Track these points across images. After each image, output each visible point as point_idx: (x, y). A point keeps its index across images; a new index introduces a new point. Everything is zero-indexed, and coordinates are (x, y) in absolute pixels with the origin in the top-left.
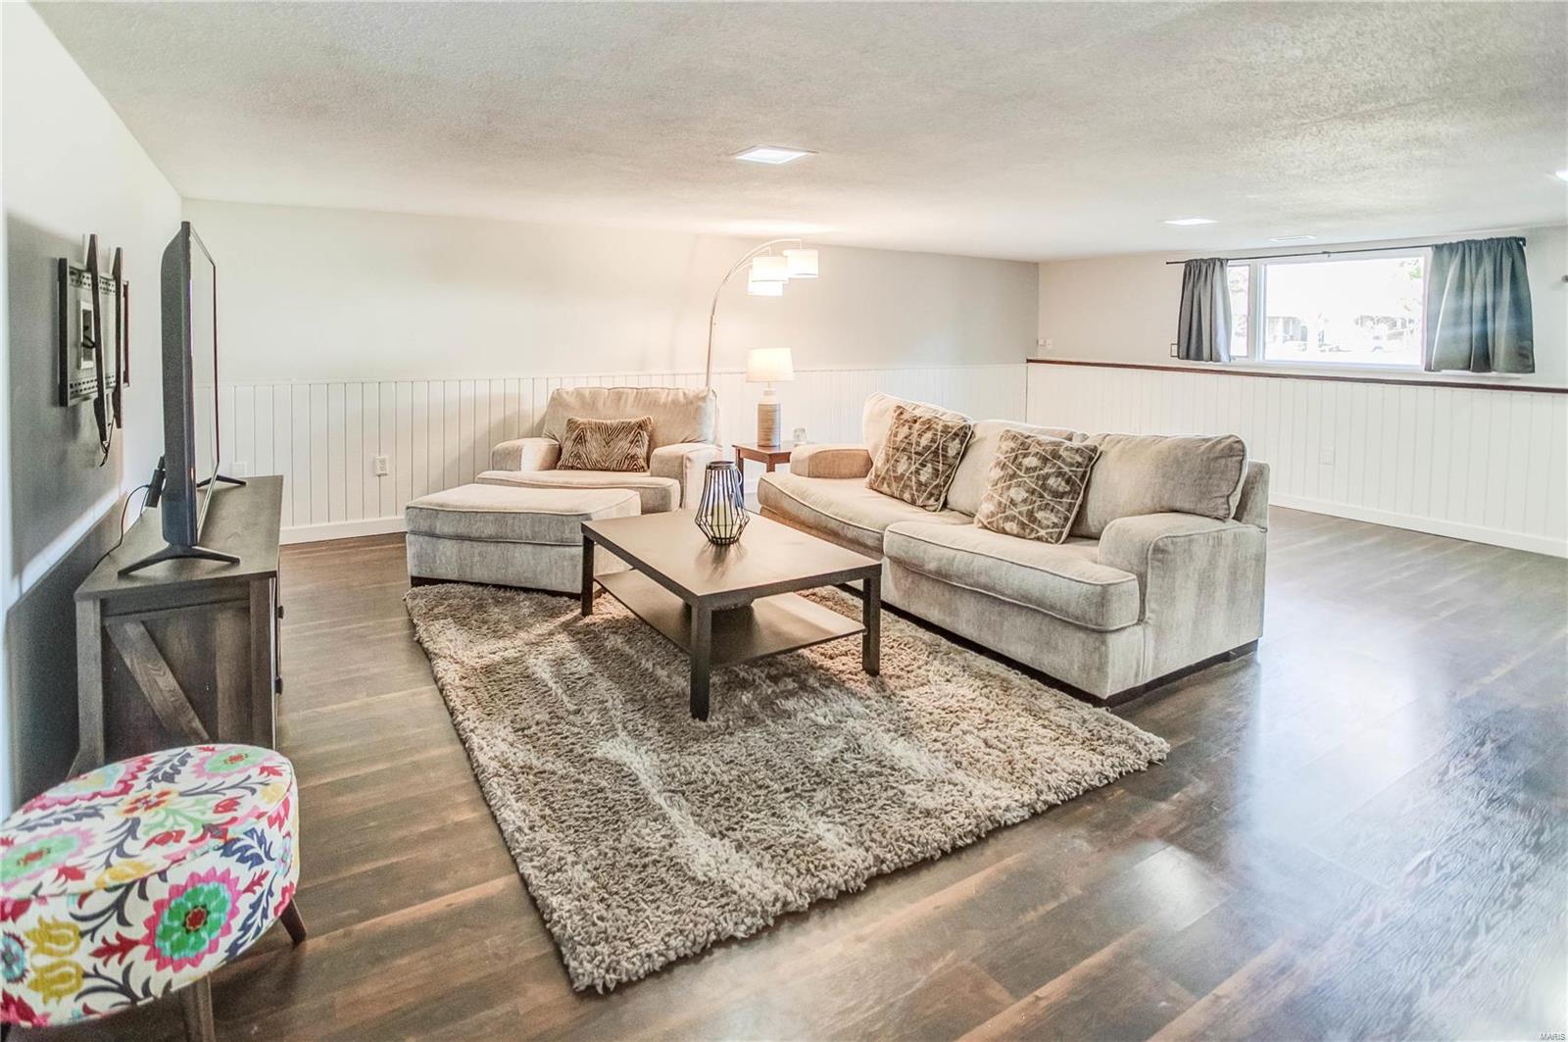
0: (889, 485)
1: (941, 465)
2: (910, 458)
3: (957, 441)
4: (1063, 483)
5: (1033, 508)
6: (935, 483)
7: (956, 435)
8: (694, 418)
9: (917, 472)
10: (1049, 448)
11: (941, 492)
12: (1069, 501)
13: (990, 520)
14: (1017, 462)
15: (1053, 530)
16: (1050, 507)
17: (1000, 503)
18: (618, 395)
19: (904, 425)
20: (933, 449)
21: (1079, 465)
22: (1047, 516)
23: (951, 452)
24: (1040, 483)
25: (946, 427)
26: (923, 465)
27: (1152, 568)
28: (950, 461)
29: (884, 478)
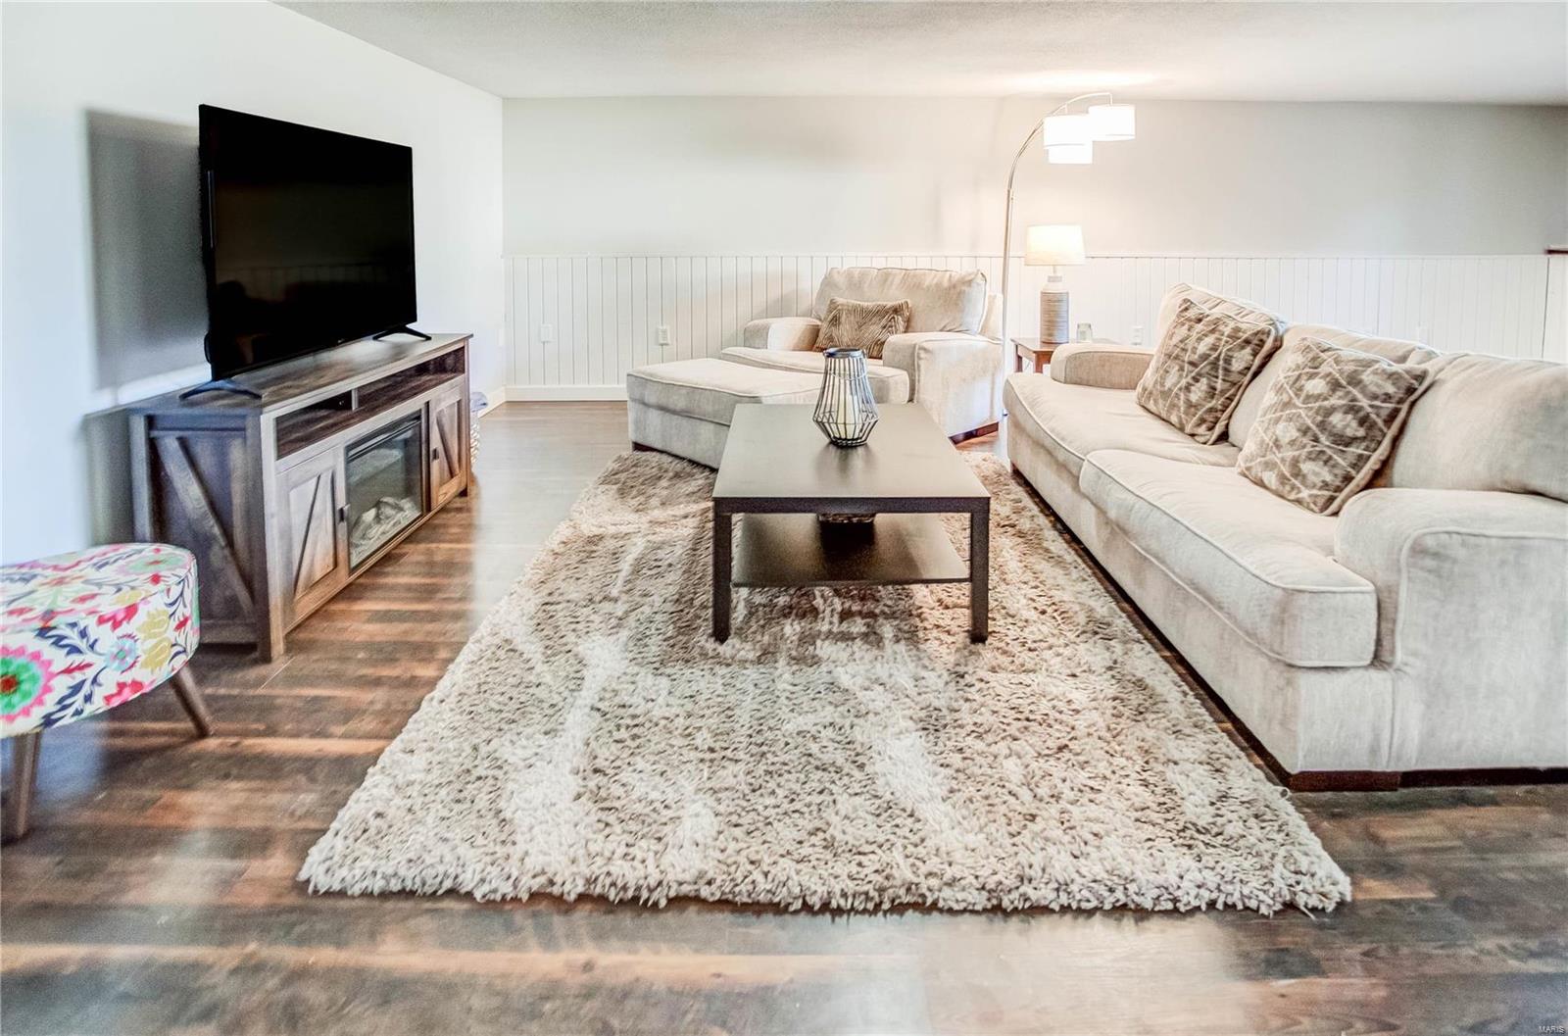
0: (1156, 401)
1: (1220, 381)
2: (1182, 369)
3: (1248, 350)
4: (1354, 424)
5: (1299, 456)
6: (1210, 405)
7: (1247, 342)
8: (956, 304)
9: (1187, 388)
10: (1350, 368)
11: (1217, 419)
12: (1360, 451)
13: (1248, 465)
14: (1297, 385)
15: (1320, 493)
16: (1325, 458)
17: (1263, 441)
18: (885, 276)
19: (1183, 325)
20: (1212, 358)
21: (1388, 397)
22: (1317, 469)
23: (1237, 365)
24: (1319, 418)
25: (1237, 330)
26: (1196, 380)
27: (1409, 579)
28: (1234, 377)
29: (1151, 393)
